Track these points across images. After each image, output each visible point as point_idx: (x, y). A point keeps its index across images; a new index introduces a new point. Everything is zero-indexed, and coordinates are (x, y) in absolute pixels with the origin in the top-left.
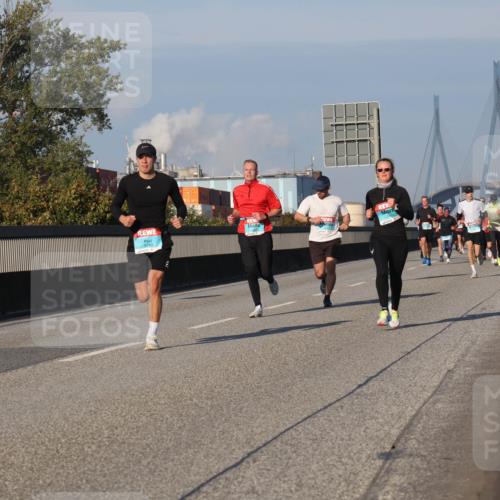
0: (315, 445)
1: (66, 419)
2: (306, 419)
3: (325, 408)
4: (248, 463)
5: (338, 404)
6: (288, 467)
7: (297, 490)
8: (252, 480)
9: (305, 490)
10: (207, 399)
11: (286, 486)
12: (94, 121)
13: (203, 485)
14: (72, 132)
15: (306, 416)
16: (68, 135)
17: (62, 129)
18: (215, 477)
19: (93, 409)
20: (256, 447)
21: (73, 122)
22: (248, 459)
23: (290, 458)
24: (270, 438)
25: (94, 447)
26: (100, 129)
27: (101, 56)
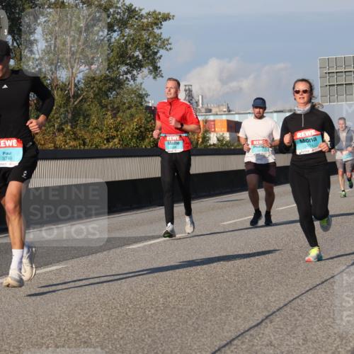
0: (316, 311)
1: (132, 290)
2: (308, 291)
3: (323, 283)
4: (266, 323)
5: (332, 280)
6: (296, 327)
7: (303, 344)
8: (270, 336)
9: (310, 344)
10: (235, 275)
11: (295, 341)
12: (150, 72)
13: (234, 339)
14: (134, 80)
15: (308, 289)
16: (132, 82)
17: (127, 78)
18: (242, 334)
19: (151, 283)
20: (271, 311)
21: (135, 72)
22: (267, 321)
23: (297, 320)
24: (282, 305)
25: (153, 311)
26: (154, 78)
27: (156, 24)
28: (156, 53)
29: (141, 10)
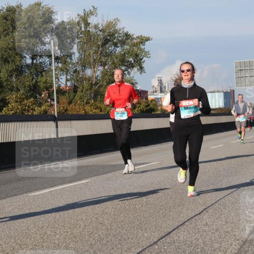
0: (233, 206)
2: (228, 194)
4: (204, 213)
6: (222, 215)
7: (225, 224)
8: (206, 220)
9: (229, 224)
11: (221, 222)
12: (138, 70)
13: (185, 222)
14: (129, 75)
16: (128, 76)
18: (190, 219)
20: (207, 206)
21: (129, 70)
22: (205, 211)
23: (222, 211)
24: (213, 202)
25: (140, 206)
26: (141, 73)
27: (142, 43)
28: (141, 59)
29: (133, 35)
